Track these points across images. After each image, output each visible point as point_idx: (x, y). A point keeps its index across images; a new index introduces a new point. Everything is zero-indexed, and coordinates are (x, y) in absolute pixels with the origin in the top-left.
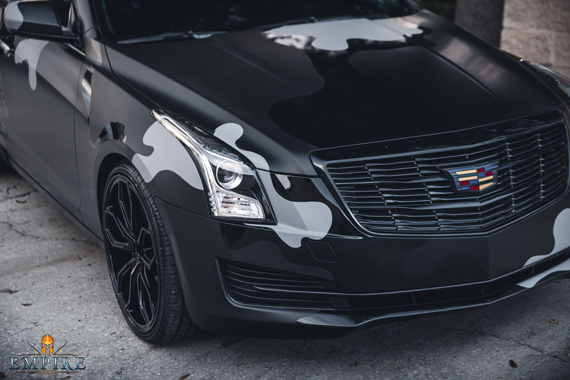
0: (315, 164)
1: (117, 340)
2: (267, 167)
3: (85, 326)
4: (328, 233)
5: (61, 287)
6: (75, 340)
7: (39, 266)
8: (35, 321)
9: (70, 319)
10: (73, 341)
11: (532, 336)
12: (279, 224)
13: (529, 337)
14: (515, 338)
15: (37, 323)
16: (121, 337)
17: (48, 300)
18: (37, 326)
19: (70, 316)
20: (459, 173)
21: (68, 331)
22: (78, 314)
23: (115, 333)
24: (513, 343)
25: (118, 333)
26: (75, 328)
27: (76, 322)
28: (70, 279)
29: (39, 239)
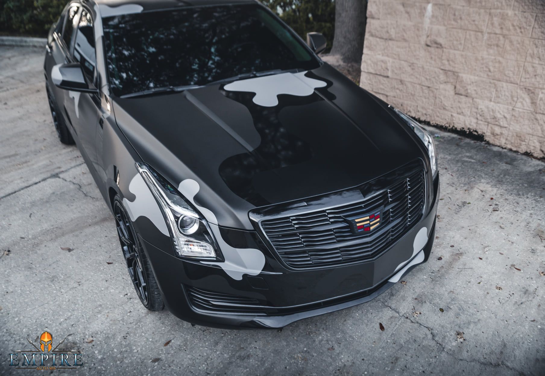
0: (251, 218)
1: (128, 302)
2: (216, 222)
3: (109, 287)
4: (262, 271)
5: (100, 246)
6: (101, 301)
7: (90, 225)
8: (79, 281)
9: (101, 279)
10: (100, 302)
11: (392, 297)
12: (226, 262)
13: (390, 298)
14: (381, 300)
15: (80, 282)
16: (130, 299)
17: (91, 259)
18: (80, 285)
19: (101, 276)
20: (357, 221)
21: (98, 292)
22: (106, 274)
23: (127, 294)
24: (380, 304)
25: (129, 294)
26: (103, 289)
27: (104, 282)
28: (106, 238)
29: (94, 200)
